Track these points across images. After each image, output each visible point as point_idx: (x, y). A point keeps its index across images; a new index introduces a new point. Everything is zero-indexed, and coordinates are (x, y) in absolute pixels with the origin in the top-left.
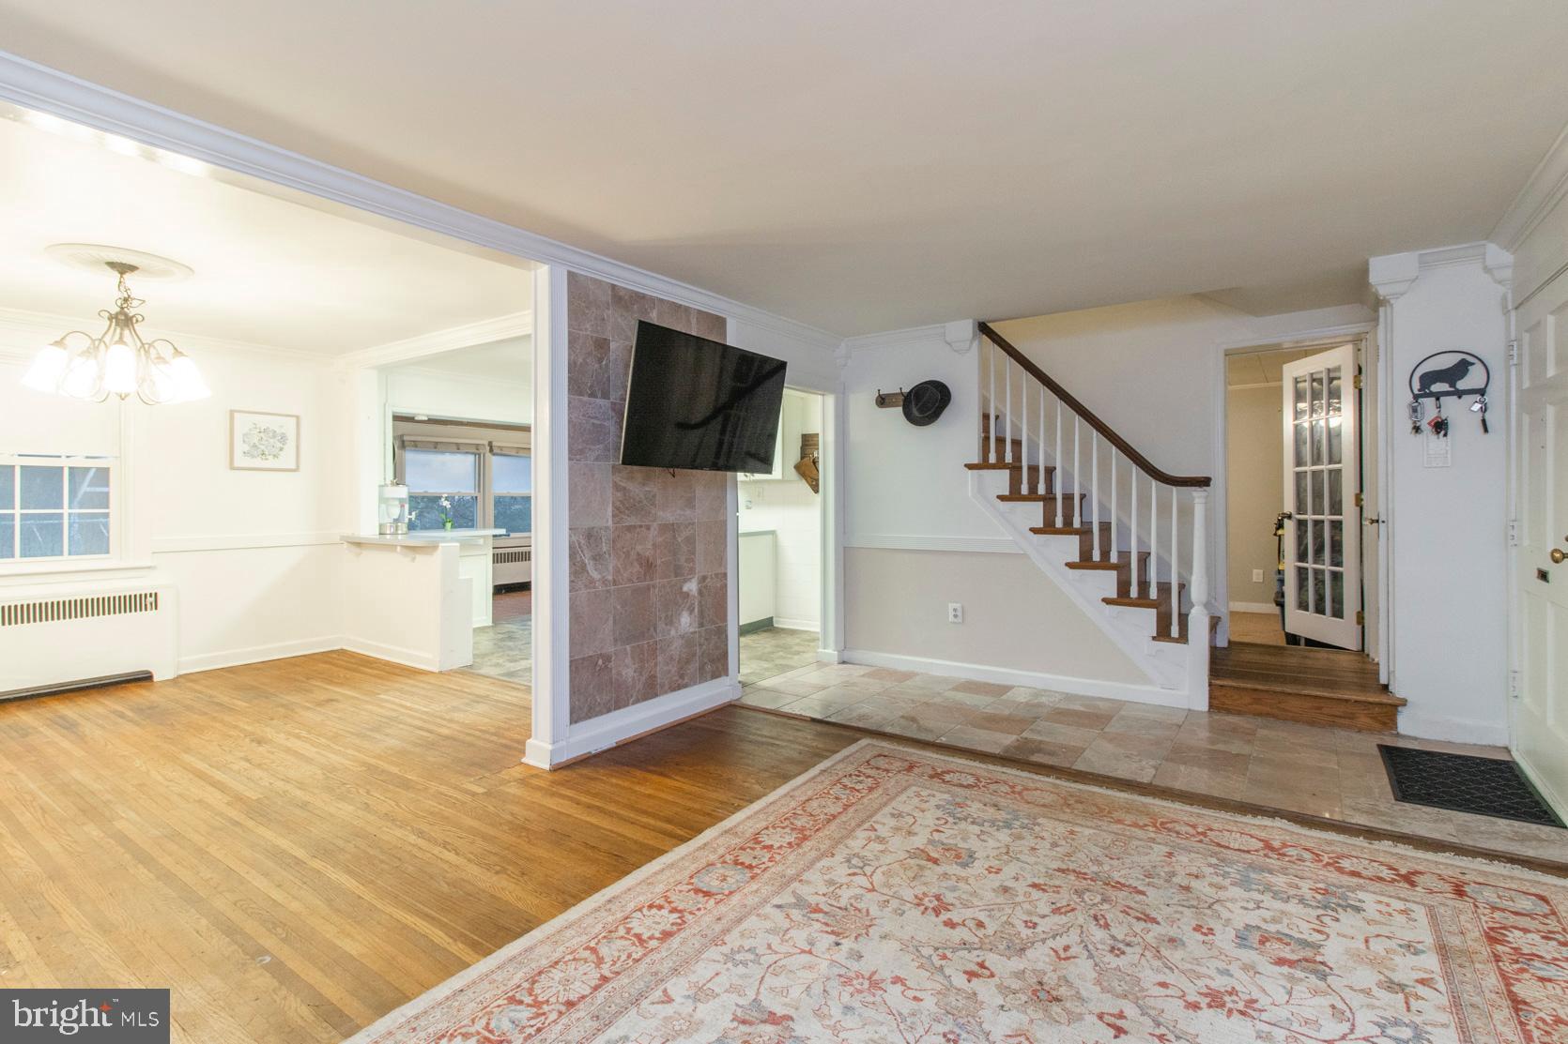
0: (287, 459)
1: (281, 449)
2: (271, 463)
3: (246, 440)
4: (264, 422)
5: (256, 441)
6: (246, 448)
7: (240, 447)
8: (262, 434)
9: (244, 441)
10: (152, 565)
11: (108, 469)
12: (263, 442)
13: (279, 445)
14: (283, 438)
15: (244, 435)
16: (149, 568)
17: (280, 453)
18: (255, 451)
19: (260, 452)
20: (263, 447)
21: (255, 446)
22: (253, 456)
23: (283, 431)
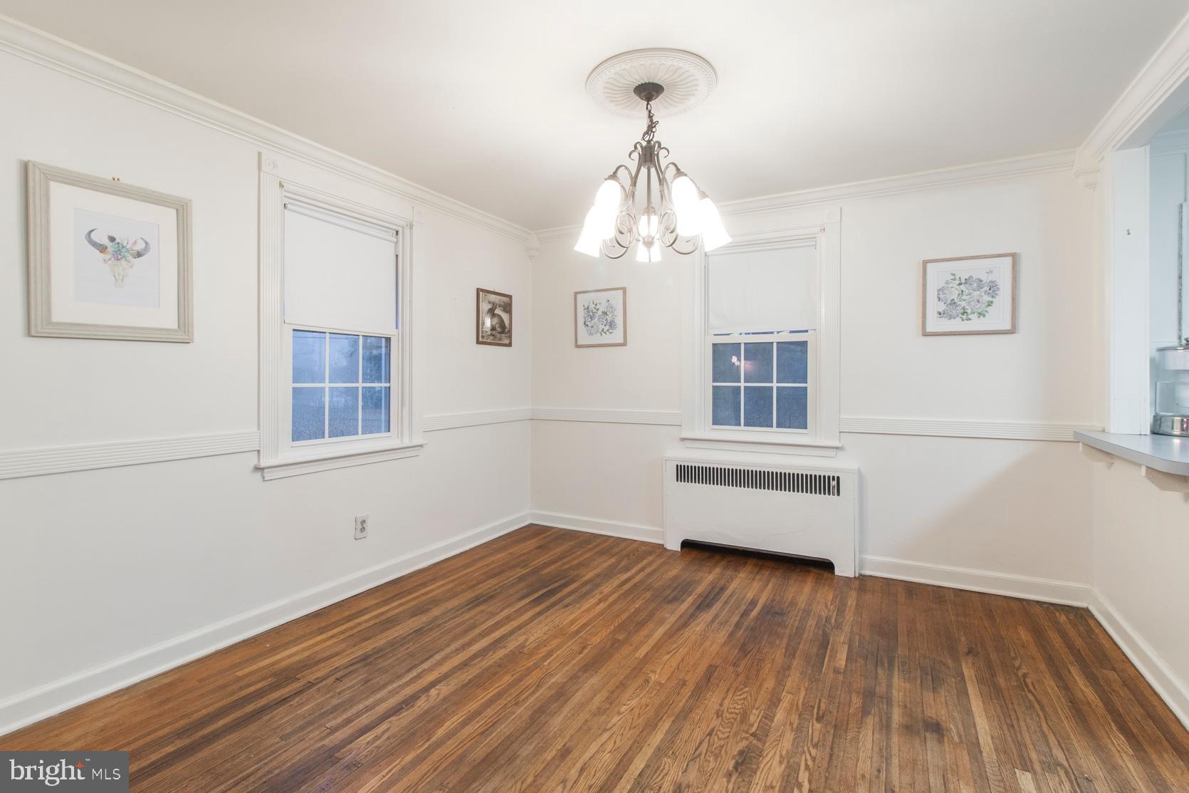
0: (999, 316)
1: (990, 303)
2: (976, 324)
3: (941, 296)
4: (964, 269)
5: (955, 297)
6: (942, 307)
7: (934, 306)
8: (962, 287)
9: (939, 299)
10: (840, 445)
11: (807, 342)
12: (964, 297)
13: (987, 298)
14: (993, 288)
15: (939, 290)
16: (837, 448)
17: (989, 309)
18: (952, 309)
19: (960, 310)
20: (963, 304)
21: (953, 303)
22: (951, 317)
23: (991, 278)
